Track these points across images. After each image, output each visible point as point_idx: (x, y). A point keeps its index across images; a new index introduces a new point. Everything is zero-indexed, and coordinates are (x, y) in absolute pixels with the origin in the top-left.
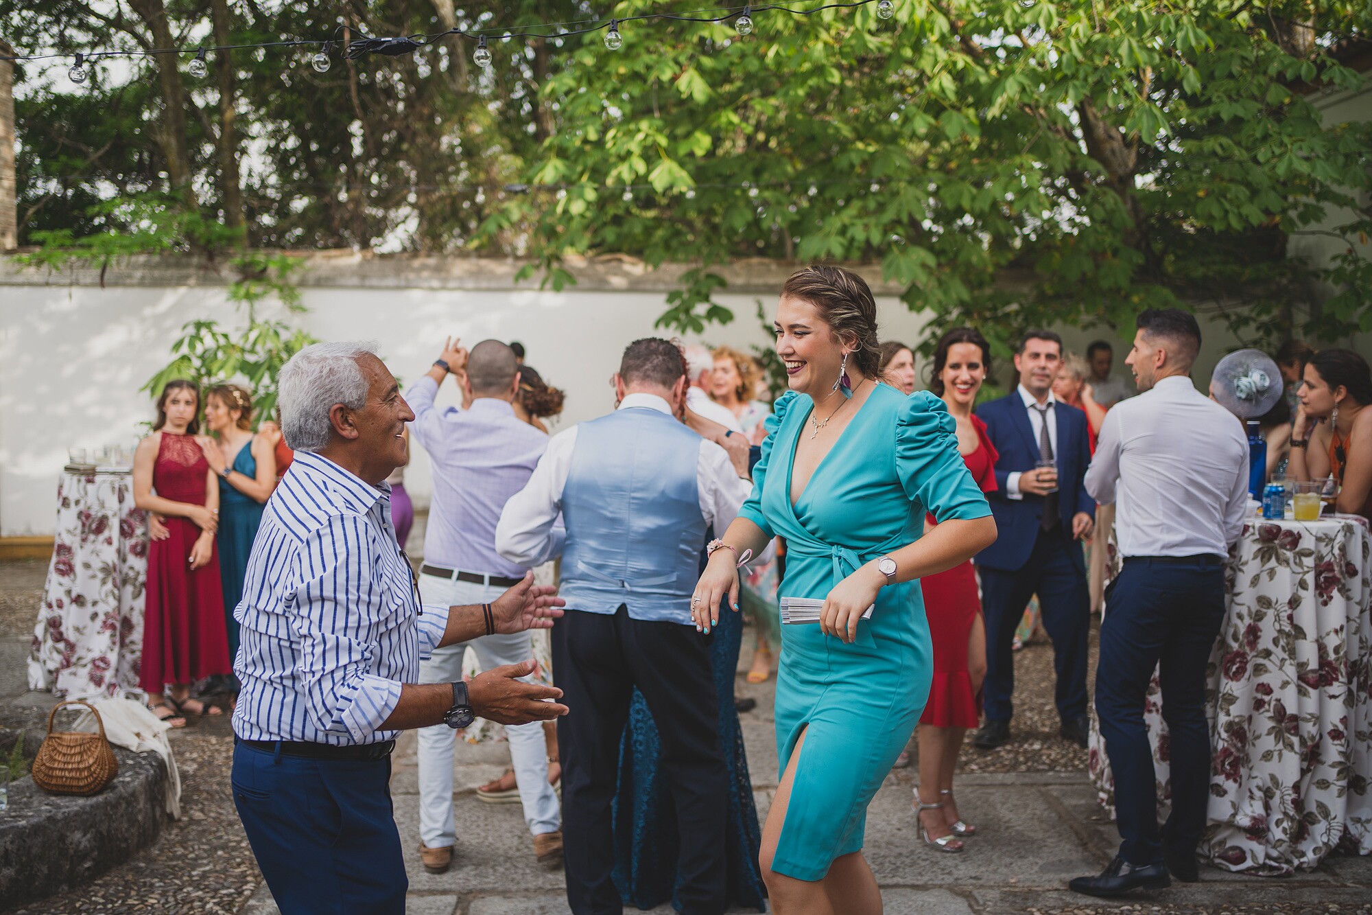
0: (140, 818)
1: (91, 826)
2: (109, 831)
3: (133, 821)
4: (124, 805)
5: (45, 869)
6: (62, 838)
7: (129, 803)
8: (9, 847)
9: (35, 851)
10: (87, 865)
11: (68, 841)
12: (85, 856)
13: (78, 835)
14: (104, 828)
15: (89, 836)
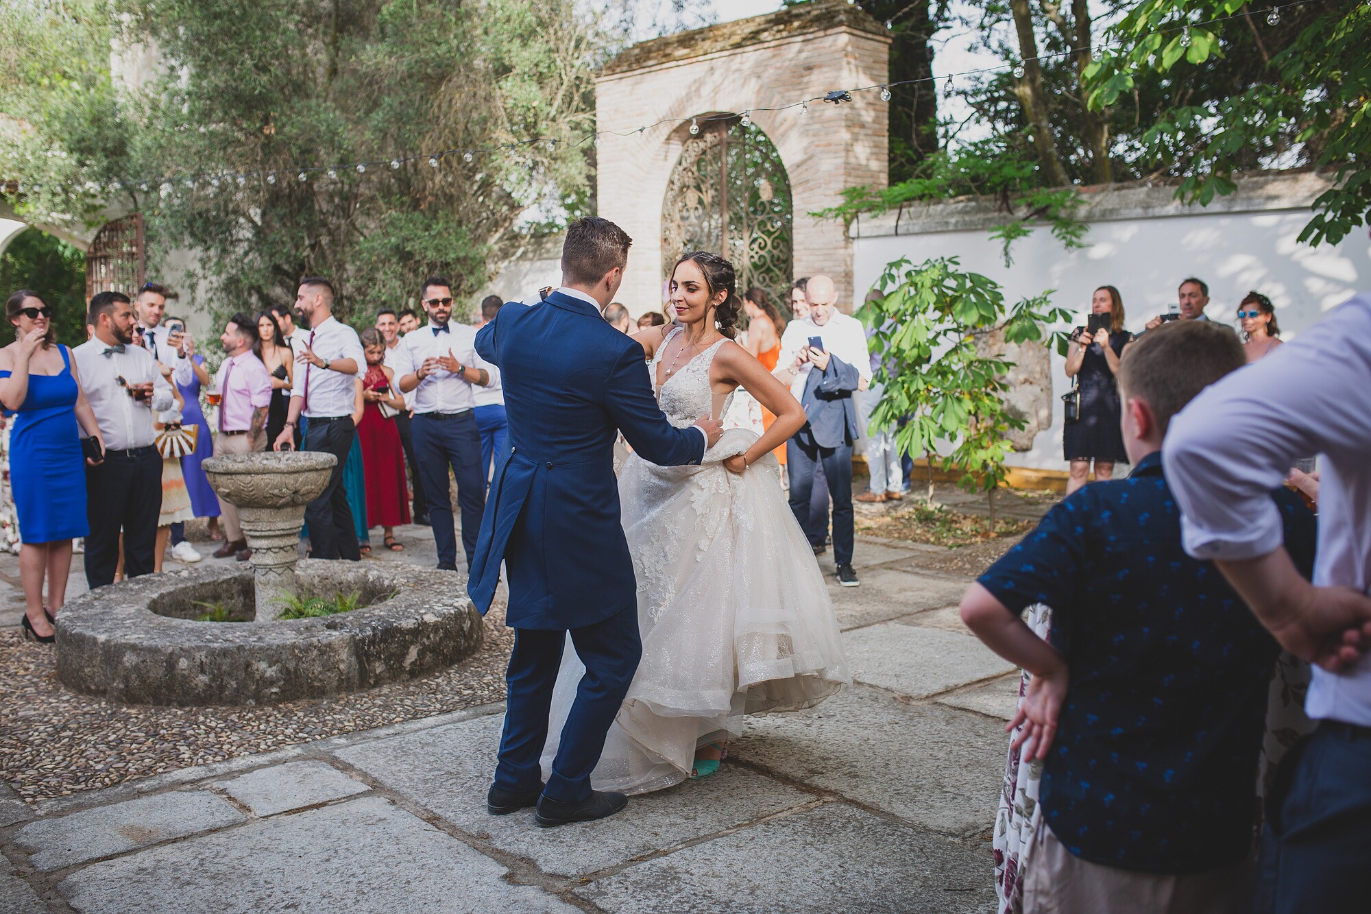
0: (342, 666)
1: (277, 661)
2: (296, 669)
3: (330, 667)
4: (315, 652)
5: (234, 684)
6: (248, 665)
7: (322, 653)
8: (203, 658)
9: (224, 667)
10: (274, 690)
11: (255, 667)
12: (272, 683)
13: (263, 665)
14: (291, 665)
15: (274, 668)
